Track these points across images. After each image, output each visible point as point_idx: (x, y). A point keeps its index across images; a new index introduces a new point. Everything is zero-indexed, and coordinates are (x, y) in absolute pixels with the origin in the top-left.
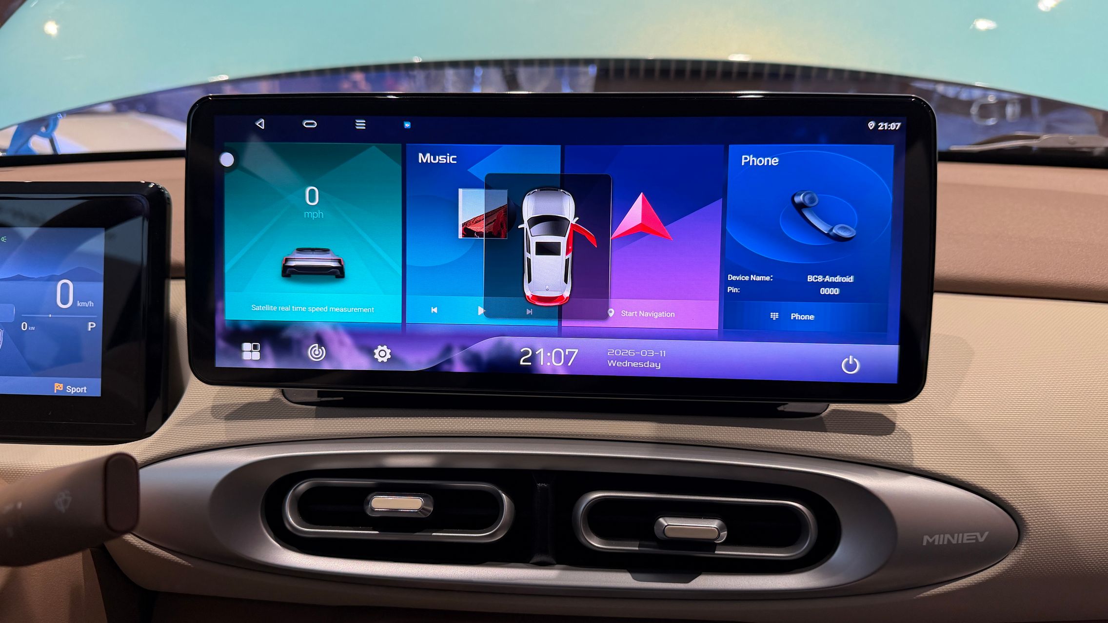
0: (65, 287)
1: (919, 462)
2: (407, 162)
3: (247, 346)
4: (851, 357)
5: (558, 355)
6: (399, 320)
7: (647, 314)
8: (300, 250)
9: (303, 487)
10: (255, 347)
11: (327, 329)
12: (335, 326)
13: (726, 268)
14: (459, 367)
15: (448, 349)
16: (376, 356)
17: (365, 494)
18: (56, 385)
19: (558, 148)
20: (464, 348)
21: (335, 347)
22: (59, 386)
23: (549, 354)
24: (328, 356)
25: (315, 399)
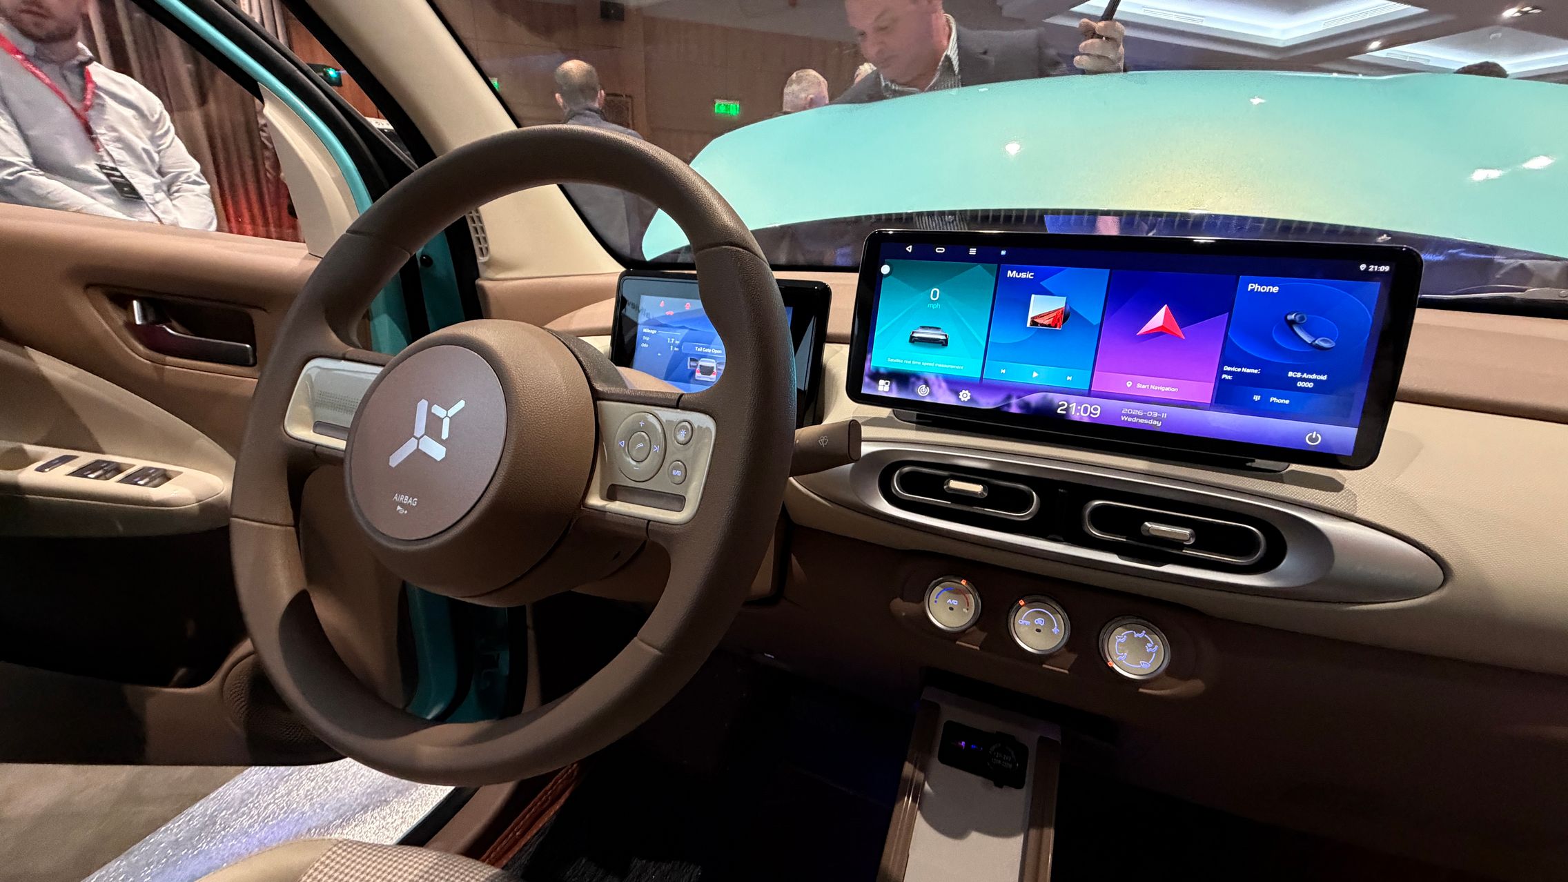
1: (1359, 514)
2: (1000, 277)
3: (882, 382)
4: (1315, 433)
5: (1086, 410)
6: (979, 376)
7: (1156, 388)
8: (923, 327)
9: (906, 469)
10: (887, 383)
11: (932, 378)
12: (937, 376)
13: (1224, 361)
14: (1014, 410)
15: (1009, 397)
16: (960, 397)
17: (944, 480)
19: (1107, 271)
20: (1019, 397)
21: (935, 388)
23: (1079, 408)
24: (931, 394)
25: (915, 420)
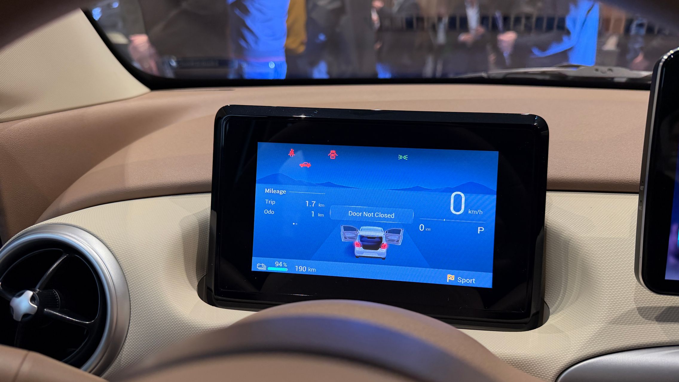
0: (458, 198)
18: (449, 276)
22: (451, 277)
